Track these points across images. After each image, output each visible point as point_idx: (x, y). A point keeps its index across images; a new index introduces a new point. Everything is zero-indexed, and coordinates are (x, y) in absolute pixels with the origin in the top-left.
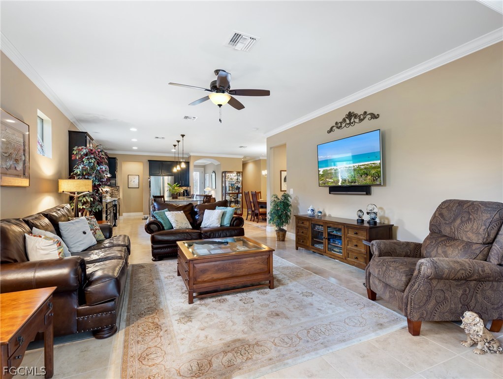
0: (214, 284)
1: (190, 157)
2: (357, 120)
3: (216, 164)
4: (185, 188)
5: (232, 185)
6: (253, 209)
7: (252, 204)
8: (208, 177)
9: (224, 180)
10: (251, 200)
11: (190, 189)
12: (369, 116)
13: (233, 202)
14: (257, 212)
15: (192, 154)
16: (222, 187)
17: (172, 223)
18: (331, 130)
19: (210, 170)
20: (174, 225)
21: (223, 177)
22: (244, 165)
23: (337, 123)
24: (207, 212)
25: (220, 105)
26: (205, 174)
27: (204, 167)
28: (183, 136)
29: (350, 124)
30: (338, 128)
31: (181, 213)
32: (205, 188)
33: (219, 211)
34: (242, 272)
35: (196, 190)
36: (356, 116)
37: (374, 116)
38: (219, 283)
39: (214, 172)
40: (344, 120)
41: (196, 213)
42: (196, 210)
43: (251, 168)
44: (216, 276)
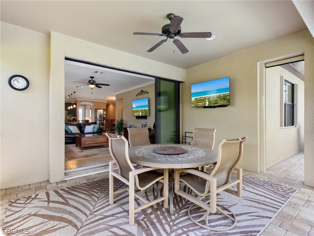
0: (89, 145)
1: (77, 101)
2: (144, 93)
3: (92, 105)
4: (74, 117)
5: (100, 116)
6: (111, 127)
7: (110, 125)
8: (87, 111)
9: (96, 113)
10: (110, 123)
11: (77, 118)
12: (146, 93)
13: (101, 124)
14: (112, 128)
15: (78, 100)
16: (95, 117)
17: (72, 130)
18: (137, 96)
19: (88, 108)
20: (72, 131)
21: (95, 111)
22: (108, 105)
23: (138, 93)
24: (87, 126)
25: (92, 88)
26: (85, 109)
27: (85, 106)
28: (74, 92)
29: (142, 94)
30: (139, 95)
31: (75, 127)
32: (85, 118)
33: (92, 126)
34: (99, 142)
35: (80, 119)
36: (143, 92)
37: (148, 93)
38: (91, 145)
39: (91, 109)
40: (140, 92)
41: (82, 127)
42: (82, 126)
43: (111, 107)
44: (90, 143)
